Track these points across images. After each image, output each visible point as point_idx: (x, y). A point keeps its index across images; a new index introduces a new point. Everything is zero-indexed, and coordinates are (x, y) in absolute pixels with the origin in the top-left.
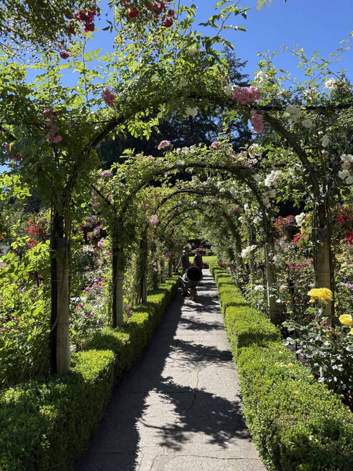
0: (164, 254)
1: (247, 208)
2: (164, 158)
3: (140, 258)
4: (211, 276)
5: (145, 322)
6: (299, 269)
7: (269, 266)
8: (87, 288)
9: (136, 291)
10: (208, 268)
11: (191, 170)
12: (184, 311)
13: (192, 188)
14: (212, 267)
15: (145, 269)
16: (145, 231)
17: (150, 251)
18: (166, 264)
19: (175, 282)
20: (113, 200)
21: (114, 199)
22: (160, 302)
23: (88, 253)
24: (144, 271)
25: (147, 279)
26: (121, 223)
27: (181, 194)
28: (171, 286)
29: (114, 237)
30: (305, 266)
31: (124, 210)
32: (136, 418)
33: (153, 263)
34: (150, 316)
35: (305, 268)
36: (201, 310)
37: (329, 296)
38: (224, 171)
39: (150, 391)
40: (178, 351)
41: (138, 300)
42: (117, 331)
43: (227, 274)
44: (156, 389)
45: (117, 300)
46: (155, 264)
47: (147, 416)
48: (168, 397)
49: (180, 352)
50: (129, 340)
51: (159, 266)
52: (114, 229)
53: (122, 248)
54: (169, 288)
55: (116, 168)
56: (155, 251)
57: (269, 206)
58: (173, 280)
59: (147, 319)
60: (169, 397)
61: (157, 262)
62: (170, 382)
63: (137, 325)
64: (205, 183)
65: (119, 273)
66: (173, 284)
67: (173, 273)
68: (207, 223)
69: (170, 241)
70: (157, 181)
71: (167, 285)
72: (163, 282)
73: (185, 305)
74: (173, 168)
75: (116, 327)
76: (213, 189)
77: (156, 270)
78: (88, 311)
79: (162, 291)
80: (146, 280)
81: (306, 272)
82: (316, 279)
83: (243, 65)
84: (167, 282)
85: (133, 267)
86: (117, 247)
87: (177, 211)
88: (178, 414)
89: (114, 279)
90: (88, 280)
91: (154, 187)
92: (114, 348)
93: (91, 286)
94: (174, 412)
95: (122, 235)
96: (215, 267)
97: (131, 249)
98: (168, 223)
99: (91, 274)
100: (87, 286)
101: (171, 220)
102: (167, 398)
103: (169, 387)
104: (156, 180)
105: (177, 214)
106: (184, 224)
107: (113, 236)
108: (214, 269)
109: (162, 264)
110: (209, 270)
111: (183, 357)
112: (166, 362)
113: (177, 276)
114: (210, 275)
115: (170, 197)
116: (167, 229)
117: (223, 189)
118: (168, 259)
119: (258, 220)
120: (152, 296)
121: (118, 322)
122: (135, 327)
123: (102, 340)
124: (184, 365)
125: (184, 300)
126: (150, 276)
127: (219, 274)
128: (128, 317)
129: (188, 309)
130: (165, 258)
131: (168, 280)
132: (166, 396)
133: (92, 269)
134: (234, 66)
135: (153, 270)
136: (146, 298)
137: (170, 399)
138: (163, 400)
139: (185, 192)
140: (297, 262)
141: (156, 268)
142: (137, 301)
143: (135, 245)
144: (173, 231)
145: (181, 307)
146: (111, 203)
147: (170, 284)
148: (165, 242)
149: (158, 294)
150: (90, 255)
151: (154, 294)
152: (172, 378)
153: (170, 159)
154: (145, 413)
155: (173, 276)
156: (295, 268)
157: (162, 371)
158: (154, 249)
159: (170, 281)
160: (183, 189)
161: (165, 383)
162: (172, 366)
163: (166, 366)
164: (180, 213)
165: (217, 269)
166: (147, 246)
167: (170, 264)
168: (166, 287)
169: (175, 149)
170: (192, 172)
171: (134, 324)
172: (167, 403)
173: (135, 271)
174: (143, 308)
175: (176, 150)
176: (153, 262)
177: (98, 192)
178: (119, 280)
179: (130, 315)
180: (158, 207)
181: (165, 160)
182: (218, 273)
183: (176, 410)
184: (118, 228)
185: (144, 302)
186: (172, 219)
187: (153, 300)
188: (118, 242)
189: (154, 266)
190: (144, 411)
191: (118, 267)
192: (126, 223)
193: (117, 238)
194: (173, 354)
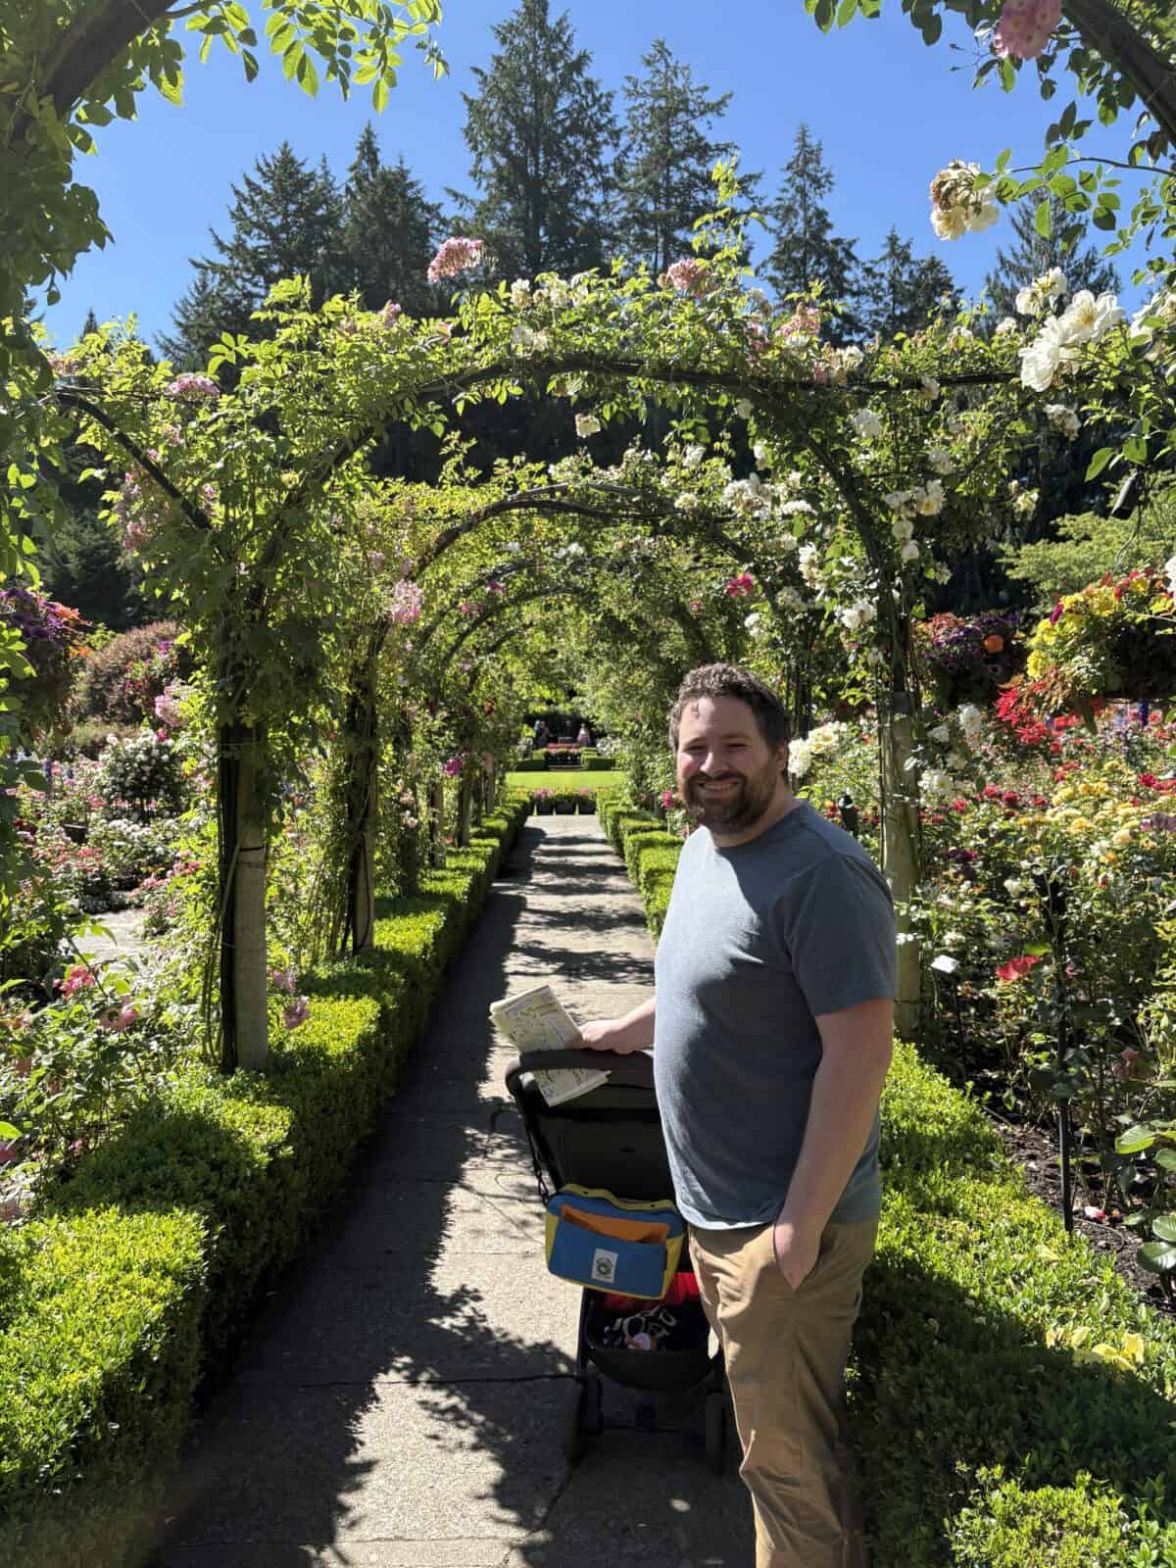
0: (444, 760)
1: (812, 563)
2: (455, 322)
3: (347, 770)
4: (603, 842)
5: (364, 1041)
7: (899, 811)
8: (147, 881)
9: (329, 904)
10: (592, 812)
11: (574, 387)
12: (516, 973)
13: (565, 491)
14: (611, 809)
15: (366, 815)
16: (366, 664)
17: (390, 747)
18: (449, 795)
19: (481, 865)
20: (218, 509)
21: (223, 501)
22: (426, 947)
23: (155, 752)
24: (361, 827)
25: (377, 855)
26: (257, 612)
27: (519, 516)
28: (465, 882)
29: (224, 675)
31: (271, 557)
32: (313, 1551)
33: (400, 795)
34: (384, 1010)
36: (577, 970)
38: (716, 397)
39: (382, 1377)
40: (498, 1154)
41: (339, 940)
42: (238, 1093)
43: (668, 836)
44: (407, 1359)
45: (239, 954)
46: (407, 798)
47: (364, 1530)
48: (463, 1406)
49: (507, 1158)
50: (287, 1143)
51: (423, 803)
52: (226, 637)
53: (260, 729)
54: (460, 886)
55: (233, 360)
56: (409, 746)
57: (910, 552)
58: (472, 858)
59: (373, 1028)
60: (470, 1407)
61: (414, 789)
62: (470, 1319)
63: (328, 1060)
64: (614, 474)
65: (248, 837)
66: (472, 870)
67: (473, 830)
68: (603, 646)
69: (467, 712)
70: (421, 428)
71: (450, 874)
72: (436, 864)
73: (516, 949)
74: (496, 371)
75: (233, 1073)
76: (645, 495)
77: (411, 821)
78: (110, 1001)
79: (433, 900)
80: (368, 863)
83: (716, 108)
84: (451, 862)
85: (319, 809)
86: (237, 720)
87: (492, 597)
88: (511, 1515)
89: (226, 859)
90: (153, 852)
91: (407, 482)
92: (211, 1188)
93: (162, 876)
94: (491, 1506)
95: (259, 667)
96: (620, 808)
97: (303, 729)
98: (459, 643)
99: (169, 829)
100: (148, 875)
101: (468, 632)
102: (457, 1416)
103: (467, 1347)
104: (415, 427)
105: (490, 610)
106: (517, 652)
107: (219, 671)
108: (618, 815)
109: (434, 800)
110: (595, 818)
111: (522, 1186)
112: (449, 1211)
113: (487, 842)
114: (602, 836)
115: (472, 523)
116: (456, 664)
117: (691, 496)
118: (456, 780)
119: (862, 613)
120: (392, 923)
121: (243, 1049)
122: (317, 1074)
123: (160, 1146)
124: (525, 1224)
125: (513, 931)
126: (390, 842)
127: (642, 836)
128: (291, 1026)
129: (528, 964)
130: (448, 774)
131: (456, 855)
132: (455, 1400)
133: (171, 810)
134: (687, 110)
135: (398, 820)
136: (369, 932)
137: (472, 1422)
138: (435, 1426)
139: (533, 504)
141: (414, 815)
142: (331, 945)
143: (321, 713)
144: (474, 674)
145: (501, 958)
146: (214, 521)
147: (463, 870)
148: (445, 714)
149: (417, 913)
150: (165, 757)
151: (404, 914)
152: (478, 1299)
153: (482, 327)
154: (351, 1515)
155: (474, 841)
157: (436, 1255)
158: (402, 738)
159: (461, 862)
160: (524, 493)
161: (447, 1323)
162: (478, 1233)
163: (453, 1231)
164: (503, 607)
165: (631, 815)
166: (374, 724)
167: (461, 798)
168: (447, 886)
169: (503, 284)
170: (574, 399)
171: (313, 1056)
172: (460, 1445)
173: (326, 825)
174: (358, 975)
175: (508, 289)
176: (399, 789)
177: (155, 471)
178: (250, 864)
179: (296, 1017)
180: (423, 564)
181: (458, 331)
182: (634, 831)
183: (503, 1493)
184: (244, 635)
185: (363, 948)
186: (474, 627)
187: (399, 937)
188: (243, 699)
189: (405, 807)
190: (347, 1499)
191: (241, 809)
192: (279, 615)
193: (237, 681)
194: (477, 1168)
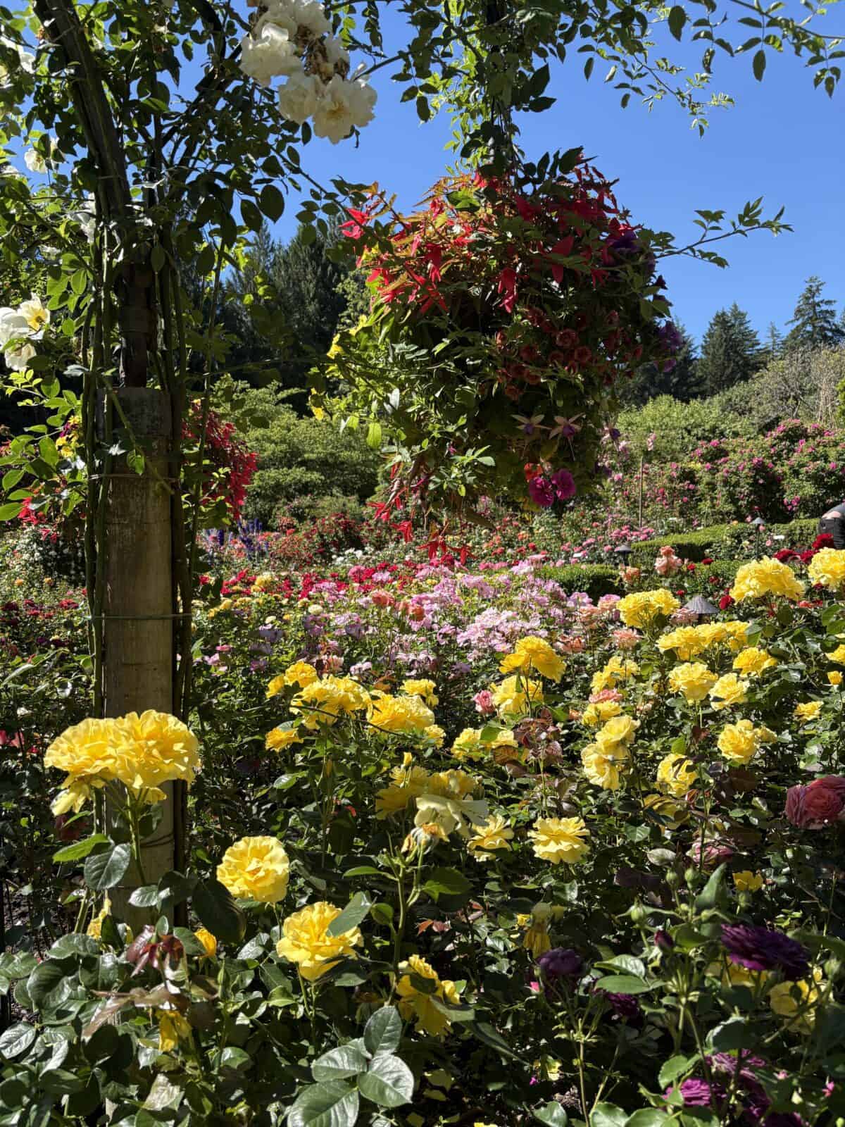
6: (50, 617)
30: (67, 608)
35: (67, 614)
37: (178, 758)
81: (69, 625)
82: (102, 657)
140: (47, 599)
156: (36, 615)
